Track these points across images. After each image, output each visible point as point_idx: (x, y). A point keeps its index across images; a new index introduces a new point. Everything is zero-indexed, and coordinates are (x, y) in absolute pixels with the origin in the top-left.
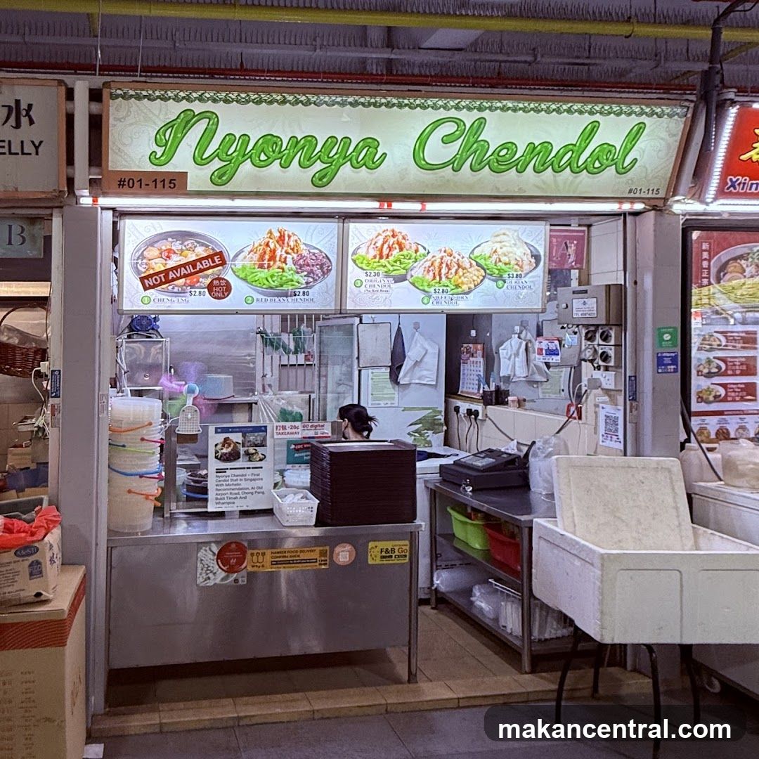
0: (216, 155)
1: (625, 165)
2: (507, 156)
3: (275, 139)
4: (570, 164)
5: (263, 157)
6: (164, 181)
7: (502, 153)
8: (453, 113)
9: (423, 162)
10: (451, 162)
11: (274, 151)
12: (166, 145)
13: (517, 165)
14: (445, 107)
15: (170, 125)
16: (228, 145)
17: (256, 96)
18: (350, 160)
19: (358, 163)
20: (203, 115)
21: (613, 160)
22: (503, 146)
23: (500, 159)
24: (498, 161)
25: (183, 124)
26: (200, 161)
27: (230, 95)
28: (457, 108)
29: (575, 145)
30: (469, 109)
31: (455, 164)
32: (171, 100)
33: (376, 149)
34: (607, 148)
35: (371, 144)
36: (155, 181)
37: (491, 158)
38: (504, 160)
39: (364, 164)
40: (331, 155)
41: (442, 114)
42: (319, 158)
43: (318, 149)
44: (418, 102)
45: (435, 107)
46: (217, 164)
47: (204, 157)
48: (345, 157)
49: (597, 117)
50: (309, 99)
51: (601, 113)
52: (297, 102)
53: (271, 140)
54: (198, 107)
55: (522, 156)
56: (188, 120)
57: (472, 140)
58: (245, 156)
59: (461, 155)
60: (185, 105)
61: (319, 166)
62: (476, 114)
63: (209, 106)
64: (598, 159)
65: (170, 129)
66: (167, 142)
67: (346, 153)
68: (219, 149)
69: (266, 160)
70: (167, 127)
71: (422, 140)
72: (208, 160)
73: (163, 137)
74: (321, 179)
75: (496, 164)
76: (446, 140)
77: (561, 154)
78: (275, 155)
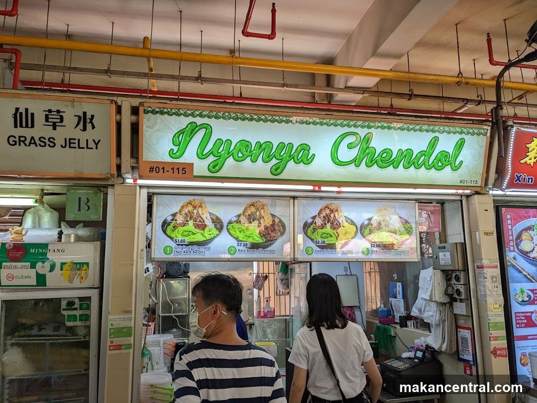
0: (211, 153)
1: (456, 165)
2: (387, 157)
3: (247, 143)
4: (424, 164)
5: (240, 155)
6: (178, 169)
7: (384, 156)
8: (353, 129)
9: (337, 161)
10: (353, 161)
11: (247, 151)
12: (179, 145)
13: (393, 163)
14: (349, 126)
15: (182, 132)
16: (219, 146)
17: (235, 115)
18: (293, 158)
19: (298, 160)
20: (202, 126)
21: (449, 161)
22: (385, 151)
23: (383, 159)
24: (382, 161)
25: (190, 132)
26: (202, 156)
27: (219, 114)
28: (355, 126)
29: (426, 151)
30: (363, 127)
31: (356, 162)
32: (182, 116)
33: (309, 151)
34: (444, 154)
35: (305, 148)
36: (173, 168)
37: (377, 158)
38: (386, 160)
39: (302, 161)
40: (281, 155)
41: (346, 130)
42: (274, 156)
43: (273, 151)
44: (332, 122)
45: (342, 126)
46: (211, 159)
47: (204, 154)
48: (290, 156)
49: (437, 134)
50: (266, 118)
51: (439, 132)
52: (259, 120)
53: (245, 144)
54: (199, 121)
55: (396, 158)
56: (193, 129)
57: (365, 146)
58: (230, 154)
59: (360, 156)
60: (190, 119)
61: (274, 161)
62: (366, 130)
63: (206, 120)
64: (440, 160)
65: (181, 135)
66: (180, 143)
67: (291, 153)
68: (213, 148)
69: (242, 157)
70: (180, 133)
71: (336, 146)
72: (206, 156)
73: (177, 140)
74: (276, 170)
75: (381, 163)
76: (350, 146)
77: (418, 158)
78: (248, 154)
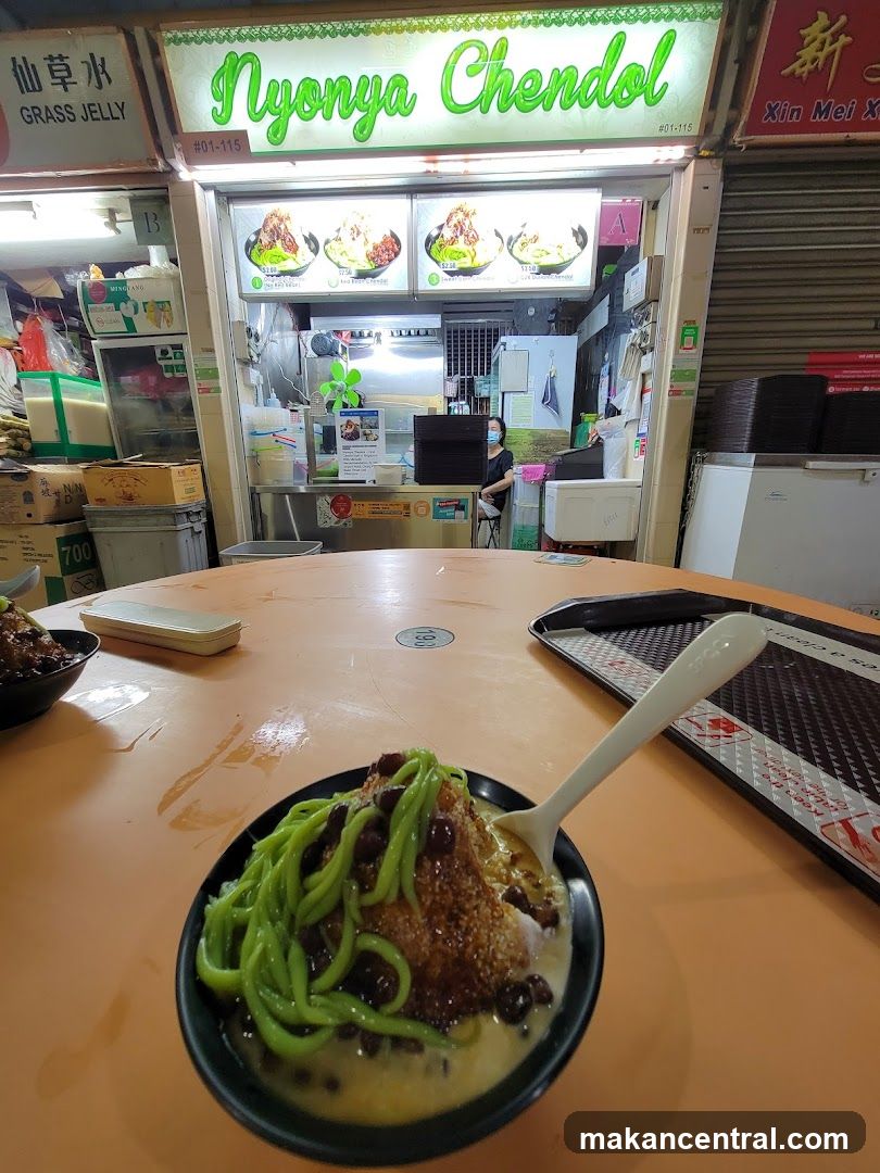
0: (266, 108)
1: (655, 94)
2: (533, 89)
3: (313, 83)
4: (597, 95)
5: (307, 108)
6: (229, 142)
7: (528, 85)
8: (473, 34)
9: (452, 104)
10: (477, 102)
11: (315, 99)
12: (222, 99)
13: (543, 100)
14: (467, 28)
15: (220, 74)
16: (274, 95)
18: (384, 105)
19: (392, 108)
20: (246, 58)
21: (642, 87)
22: (529, 75)
23: (526, 93)
24: (524, 97)
25: (231, 75)
26: (256, 117)
28: (477, 27)
29: (601, 68)
30: (490, 27)
31: (482, 103)
32: (215, 41)
33: (406, 89)
34: (635, 70)
35: (400, 82)
36: (223, 142)
37: (517, 92)
38: (530, 96)
39: (398, 110)
40: (366, 100)
41: (464, 36)
42: (356, 105)
43: (353, 94)
44: (438, 22)
45: (455, 28)
46: (269, 119)
47: (258, 110)
48: (379, 102)
49: (624, 28)
51: (627, 19)
53: (311, 85)
54: (239, 48)
55: (548, 88)
56: (234, 66)
57: (496, 69)
58: (292, 107)
59: (488, 91)
60: (227, 47)
61: (357, 115)
62: (497, 34)
63: (248, 46)
64: (625, 86)
65: (222, 80)
66: (222, 94)
67: (379, 96)
68: (267, 100)
69: (309, 111)
70: (218, 75)
71: (448, 72)
72: (261, 114)
73: (218, 89)
74: (362, 131)
75: (522, 101)
76: (471, 72)
77: (587, 83)
78: (318, 104)
